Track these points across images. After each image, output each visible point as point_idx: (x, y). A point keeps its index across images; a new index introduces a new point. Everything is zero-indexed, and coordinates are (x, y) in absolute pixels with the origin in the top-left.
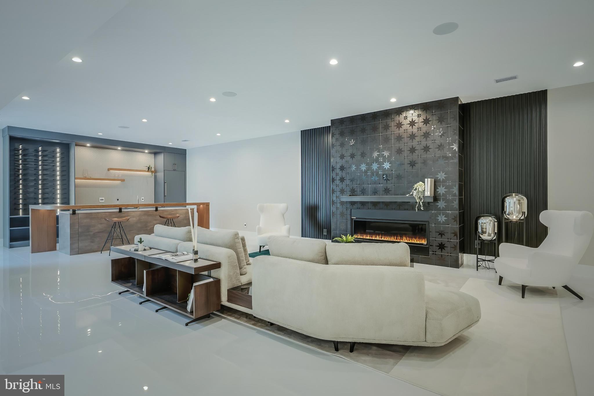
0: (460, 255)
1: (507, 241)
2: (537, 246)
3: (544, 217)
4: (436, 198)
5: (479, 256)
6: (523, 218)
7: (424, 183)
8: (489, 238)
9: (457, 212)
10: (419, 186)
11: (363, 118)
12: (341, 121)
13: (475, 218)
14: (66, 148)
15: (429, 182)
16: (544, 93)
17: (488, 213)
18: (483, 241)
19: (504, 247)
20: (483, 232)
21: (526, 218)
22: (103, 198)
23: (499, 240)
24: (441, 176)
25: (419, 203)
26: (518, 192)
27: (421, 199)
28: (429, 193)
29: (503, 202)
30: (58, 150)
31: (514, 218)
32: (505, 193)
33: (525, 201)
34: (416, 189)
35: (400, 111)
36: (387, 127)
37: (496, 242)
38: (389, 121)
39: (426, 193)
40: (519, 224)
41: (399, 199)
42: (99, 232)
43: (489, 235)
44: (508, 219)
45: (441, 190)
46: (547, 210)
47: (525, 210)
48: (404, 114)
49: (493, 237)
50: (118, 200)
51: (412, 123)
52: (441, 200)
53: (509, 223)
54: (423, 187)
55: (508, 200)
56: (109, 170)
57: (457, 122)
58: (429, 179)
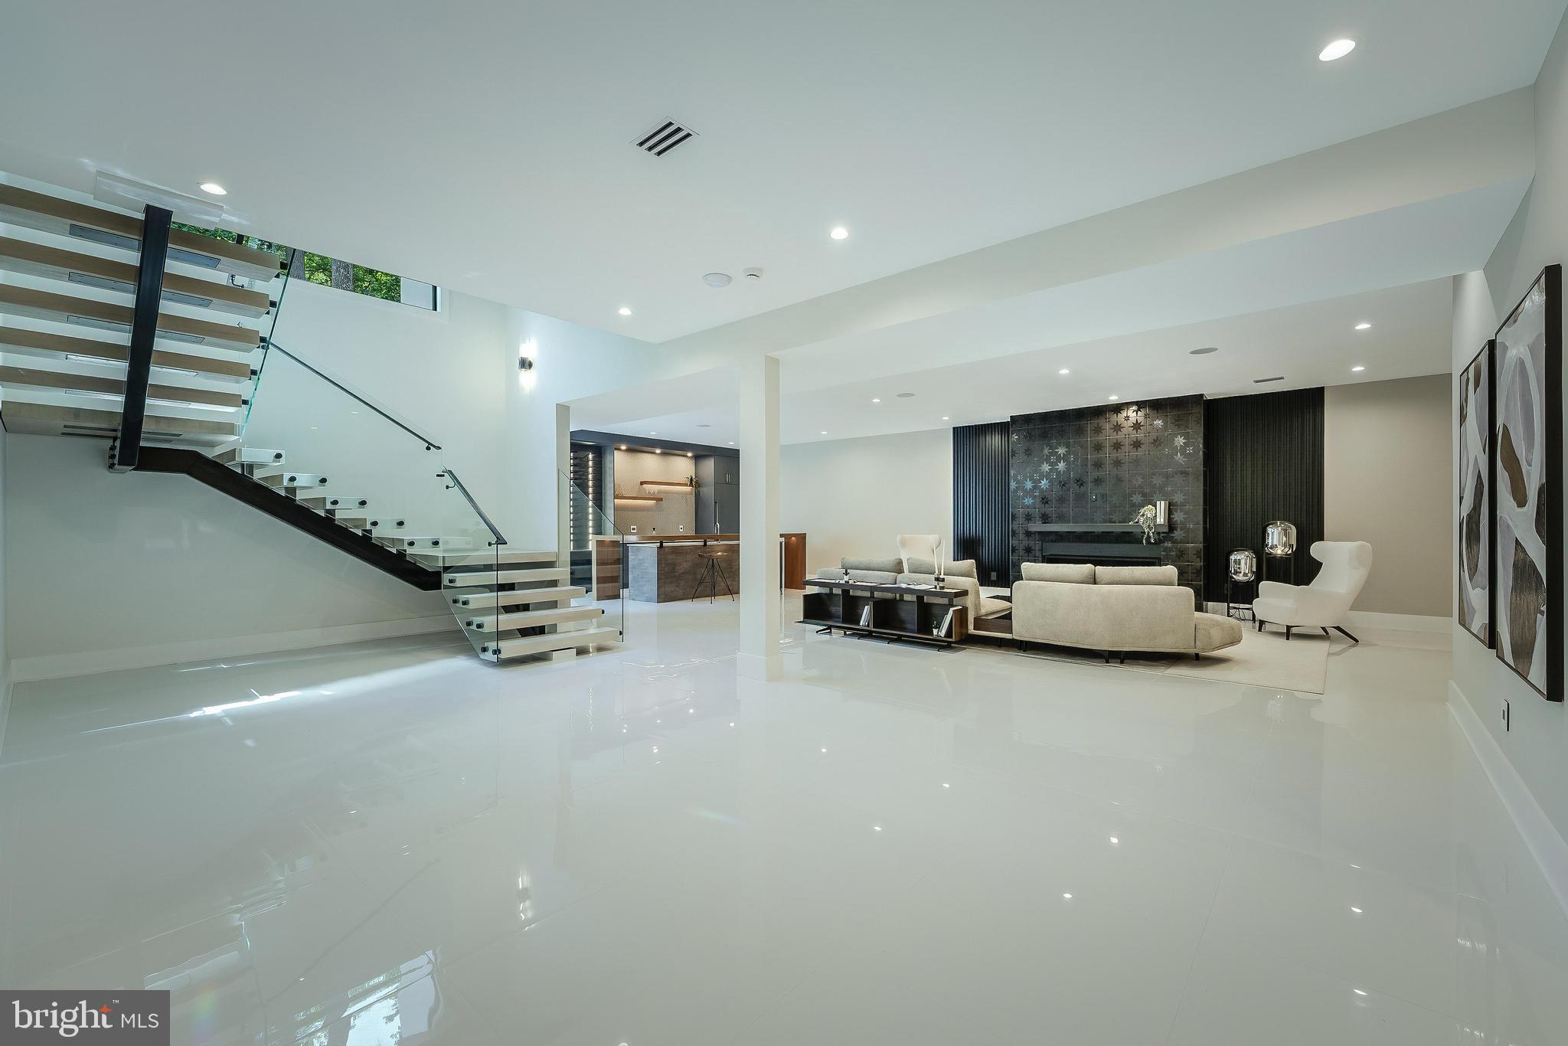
0: (1204, 603)
1: (1268, 579)
2: (1308, 584)
3: (1316, 550)
4: (1171, 526)
5: (1231, 605)
6: (1290, 552)
7: (1155, 506)
8: (1245, 579)
9: (1201, 545)
10: (1148, 511)
11: (1063, 416)
12: (1027, 419)
13: (1225, 554)
14: (599, 452)
15: (1162, 506)
16: (1320, 391)
17: (1242, 547)
18: (1236, 583)
19: (1265, 586)
20: (1236, 573)
21: (1295, 553)
22: (635, 527)
23: (1259, 577)
24: (1178, 498)
25: (1148, 533)
26: (1285, 518)
27: (1151, 529)
28: (1162, 520)
29: (1264, 532)
30: (591, 456)
31: (1279, 551)
32: (1266, 519)
33: (1294, 530)
34: (1143, 515)
35: (1118, 408)
36: (1098, 430)
37: (1255, 583)
38: (1101, 421)
39: (1158, 520)
40: (1285, 560)
41: (1117, 528)
42: (684, 573)
43: (1245, 575)
44: (1271, 554)
45: (1178, 517)
46: (1323, 540)
47: (1294, 542)
48: (1124, 414)
49: (1251, 577)
50: (654, 529)
51: (1137, 426)
52: (1179, 529)
53: (1272, 560)
54: (1154, 512)
55: (1270, 530)
56: (642, 483)
57: (1200, 426)
58: (1163, 502)
